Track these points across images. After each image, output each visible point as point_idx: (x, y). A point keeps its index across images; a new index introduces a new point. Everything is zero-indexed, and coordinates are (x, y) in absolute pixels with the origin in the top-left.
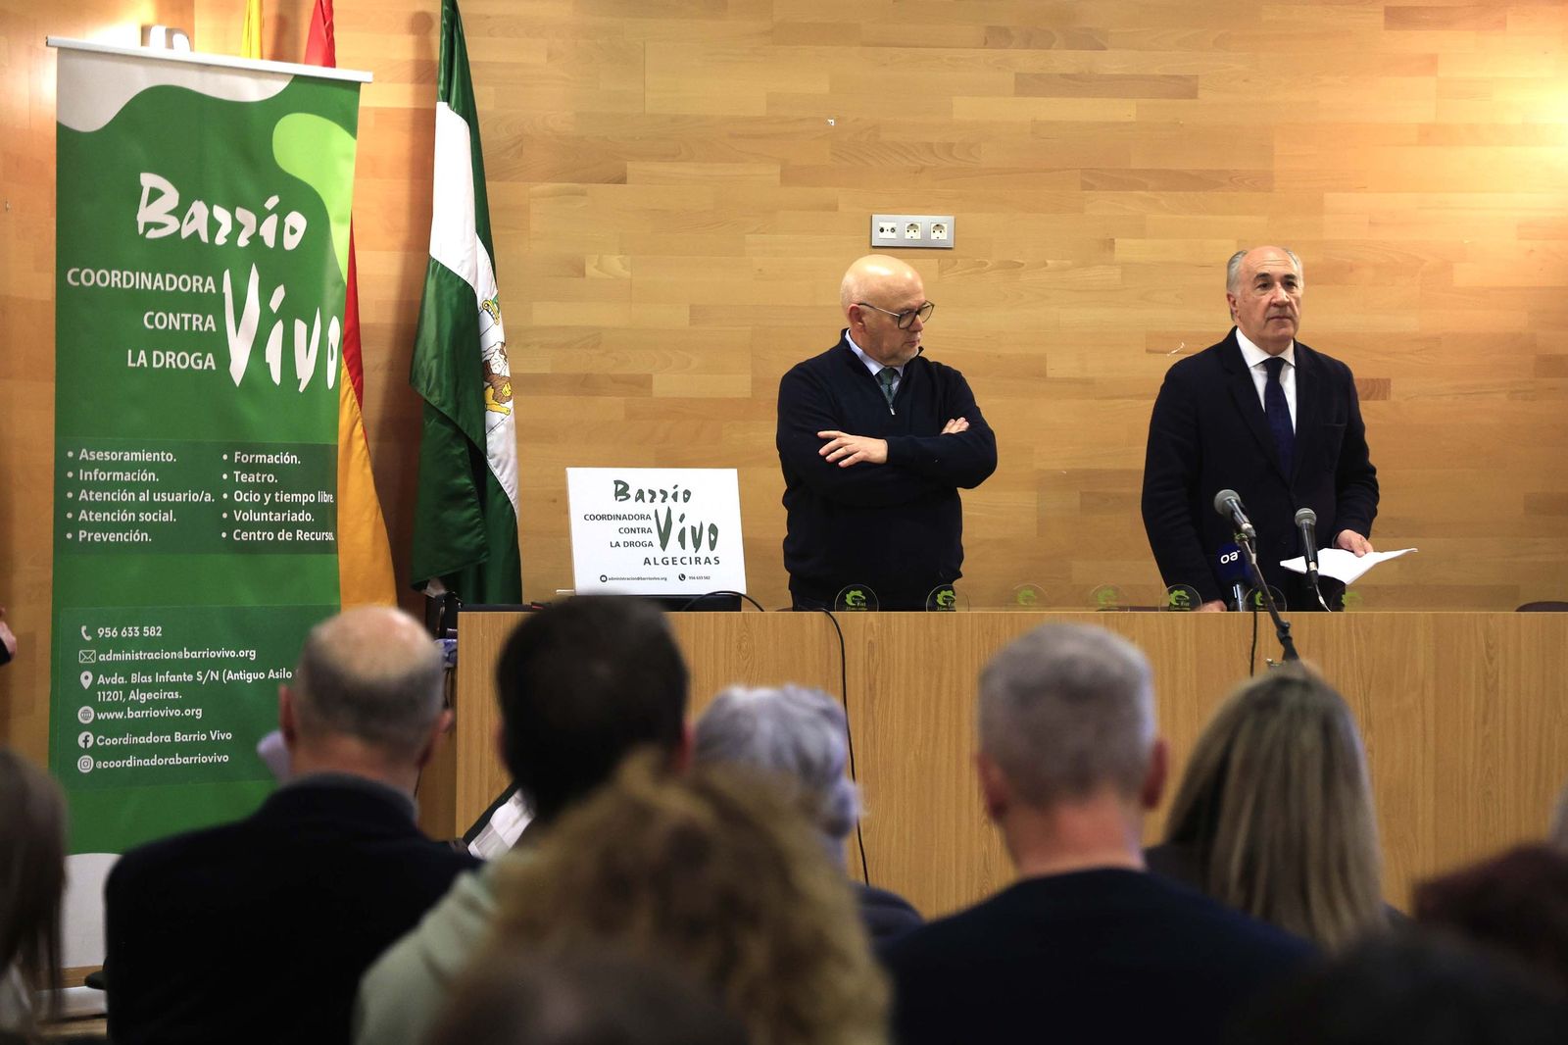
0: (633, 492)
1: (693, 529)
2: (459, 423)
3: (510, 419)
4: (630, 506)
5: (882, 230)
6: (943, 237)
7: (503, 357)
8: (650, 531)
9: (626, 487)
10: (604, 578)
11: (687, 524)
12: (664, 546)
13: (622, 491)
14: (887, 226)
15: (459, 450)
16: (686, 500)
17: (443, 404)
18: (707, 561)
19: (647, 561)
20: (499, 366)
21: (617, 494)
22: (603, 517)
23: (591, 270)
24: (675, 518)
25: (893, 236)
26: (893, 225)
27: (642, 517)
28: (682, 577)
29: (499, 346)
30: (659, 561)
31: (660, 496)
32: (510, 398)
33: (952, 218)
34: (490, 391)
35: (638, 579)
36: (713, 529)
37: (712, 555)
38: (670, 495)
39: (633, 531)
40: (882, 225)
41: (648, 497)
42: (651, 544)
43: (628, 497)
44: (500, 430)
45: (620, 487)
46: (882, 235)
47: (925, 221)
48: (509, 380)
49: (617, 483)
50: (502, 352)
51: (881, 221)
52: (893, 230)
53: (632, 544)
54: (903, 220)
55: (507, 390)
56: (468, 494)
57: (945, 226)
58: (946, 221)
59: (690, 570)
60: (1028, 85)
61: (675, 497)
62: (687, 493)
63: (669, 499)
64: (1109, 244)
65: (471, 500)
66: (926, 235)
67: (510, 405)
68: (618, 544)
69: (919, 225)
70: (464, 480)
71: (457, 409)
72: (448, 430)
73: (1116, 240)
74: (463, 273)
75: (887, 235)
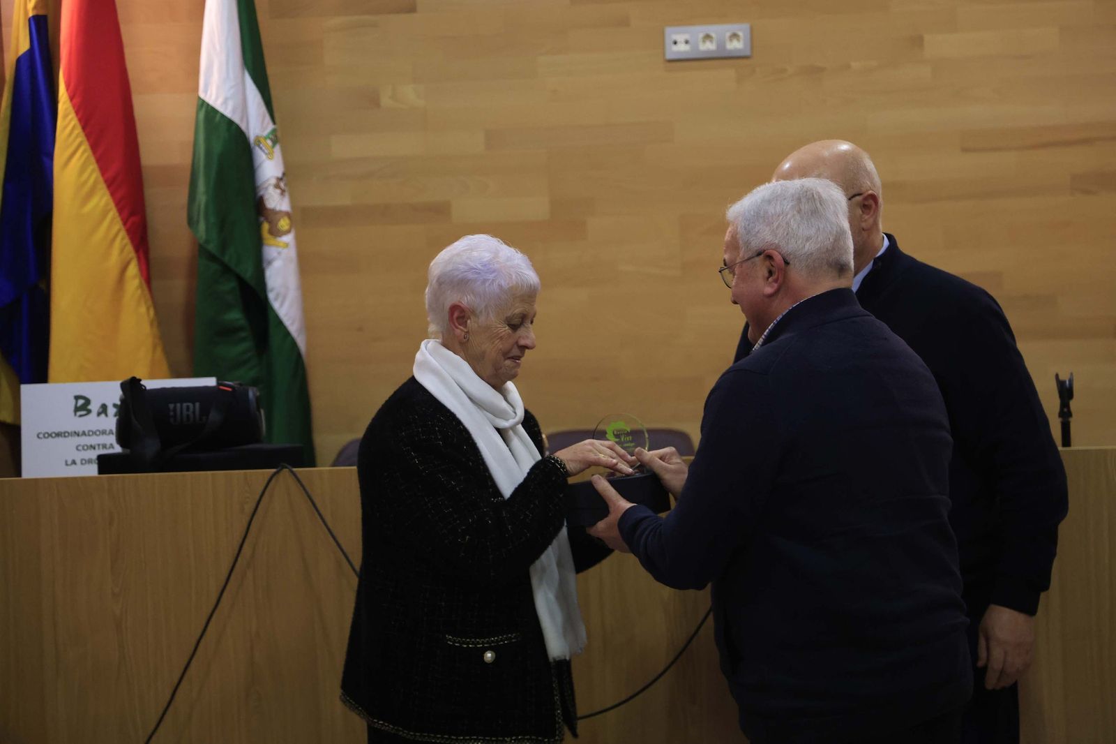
2: (226, 259)
3: (291, 252)
5: (675, 43)
6: (736, 46)
7: (278, 191)
13: (82, 406)
14: (680, 38)
15: (229, 285)
17: (207, 241)
20: (276, 201)
21: (76, 410)
22: (58, 435)
23: (386, 101)
25: (686, 48)
26: (687, 37)
29: (273, 181)
32: (288, 232)
33: (746, 26)
34: (266, 226)
40: (675, 37)
44: (277, 264)
45: (81, 402)
46: (675, 48)
47: (720, 30)
48: (288, 214)
50: (277, 186)
51: (672, 34)
52: (687, 42)
54: (699, 31)
55: (284, 224)
56: (241, 329)
57: (741, 34)
58: (742, 29)
64: (917, 41)
65: (243, 334)
66: (721, 45)
67: (289, 238)
69: (713, 35)
70: (235, 316)
71: (224, 246)
72: (215, 267)
73: (927, 38)
74: (227, 111)
75: (682, 48)
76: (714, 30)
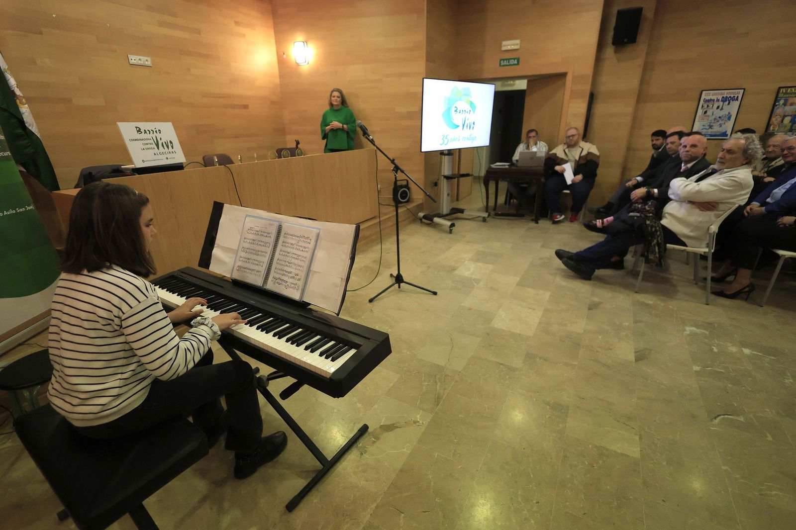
0: (142, 130)
1: (165, 142)
2: (10, 111)
3: (28, 110)
4: (143, 136)
6: (149, 63)
7: (19, 89)
8: (152, 144)
9: (140, 129)
10: (143, 161)
11: (163, 141)
12: (158, 148)
13: (139, 131)
14: (133, 59)
15: (14, 121)
16: (160, 133)
18: (172, 152)
19: (155, 154)
20: (18, 92)
21: (138, 132)
22: (136, 140)
23: (38, 63)
24: (159, 139)
25: (134, 61)
26: (135, 58)
27: (148, 139)
28: (167, 158)
29: (16, 86)
30: (158, 154)
31: (151, 132)
32: (26, 103)
33: (150, 58)
34: (18, 101)
35: (154, 160)
36: (171, 142)
37: (173, 150)
38: (155, 131)
39: (147, 144)
40: (131, 58)
41: (148, 132)
42: (154, 148)
43: (142, 132)
44: (26, 114)
45: (138, 129)
48: (24, 97)
49: (136, 127)
50: (18, 87)
51: (130, 57)
53: (148, 149)
54: (138, 57)
55: (24, 101)
56: (23, 136)
57: (148, 60)
59: (169, 156)
60: (161, 24)
61: (156, 131)
62: (159, 130)
63: (155, 133)
64: (190, 70)
66: (144, 62)
67: (26, 106)
68: (144, 149)
69: (141, 59)
70: (20, 131)
71: (7, 107)
72: (7, 114)
75: (133, 61)
76: (143, 58)
